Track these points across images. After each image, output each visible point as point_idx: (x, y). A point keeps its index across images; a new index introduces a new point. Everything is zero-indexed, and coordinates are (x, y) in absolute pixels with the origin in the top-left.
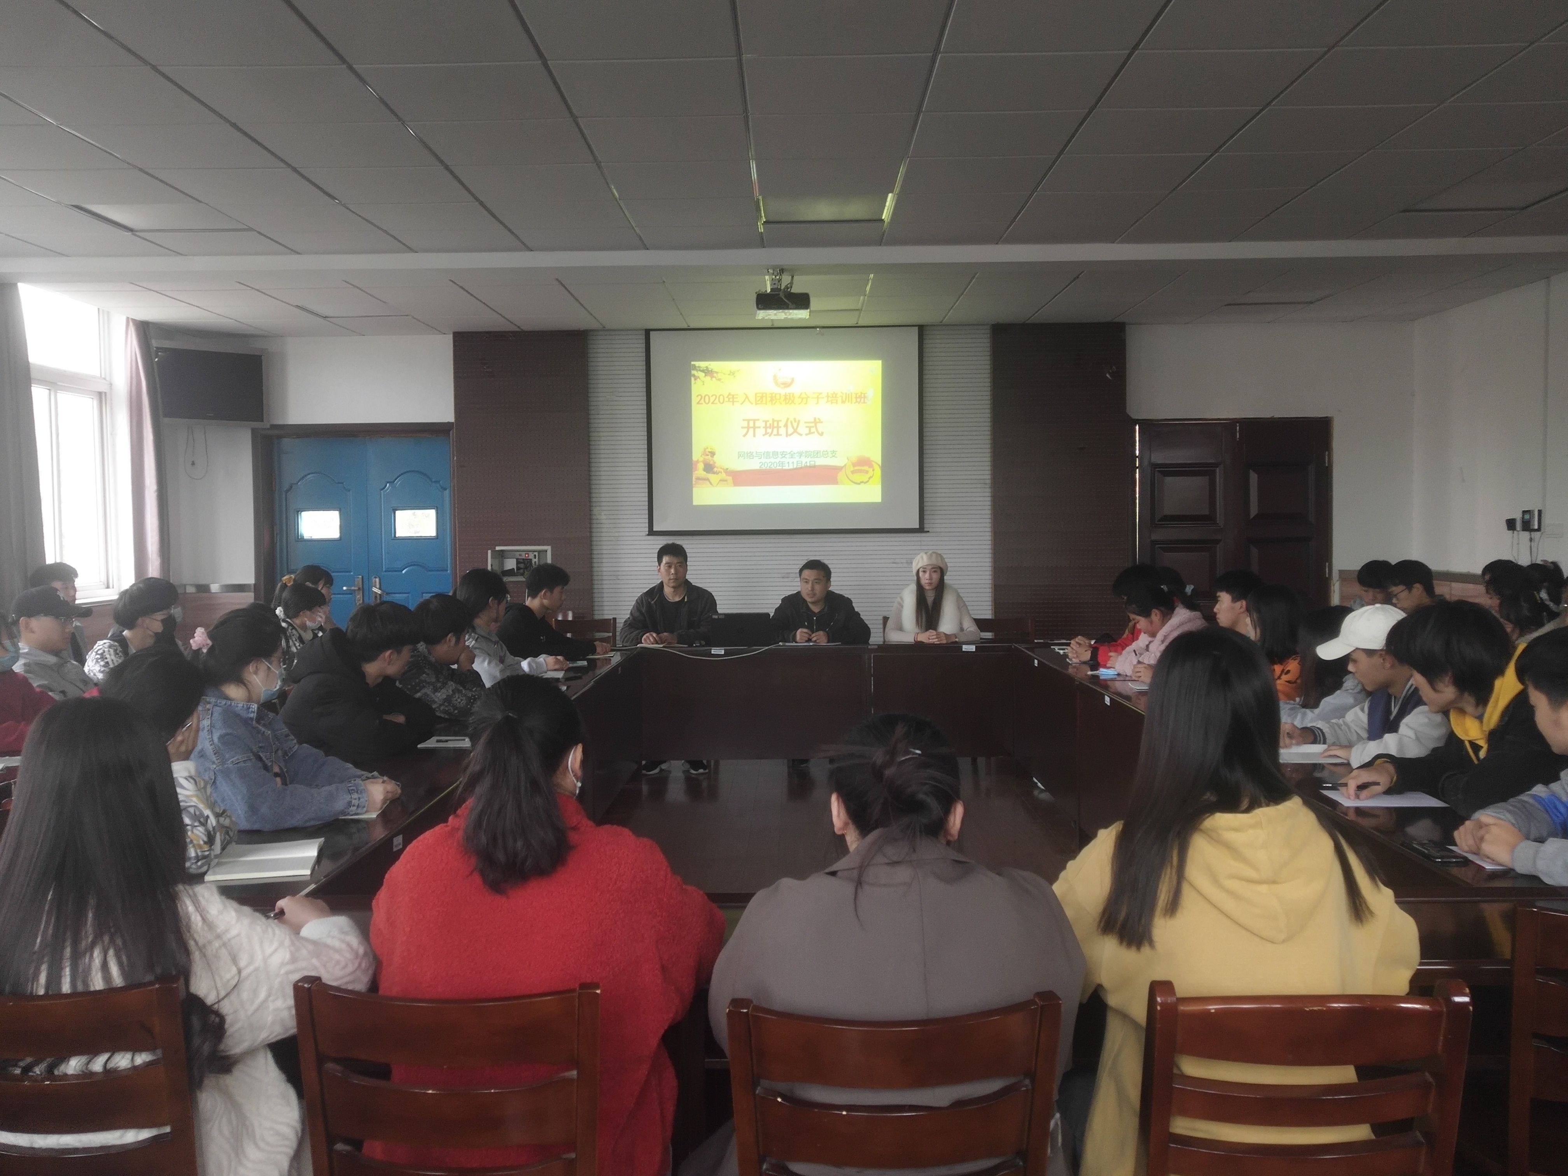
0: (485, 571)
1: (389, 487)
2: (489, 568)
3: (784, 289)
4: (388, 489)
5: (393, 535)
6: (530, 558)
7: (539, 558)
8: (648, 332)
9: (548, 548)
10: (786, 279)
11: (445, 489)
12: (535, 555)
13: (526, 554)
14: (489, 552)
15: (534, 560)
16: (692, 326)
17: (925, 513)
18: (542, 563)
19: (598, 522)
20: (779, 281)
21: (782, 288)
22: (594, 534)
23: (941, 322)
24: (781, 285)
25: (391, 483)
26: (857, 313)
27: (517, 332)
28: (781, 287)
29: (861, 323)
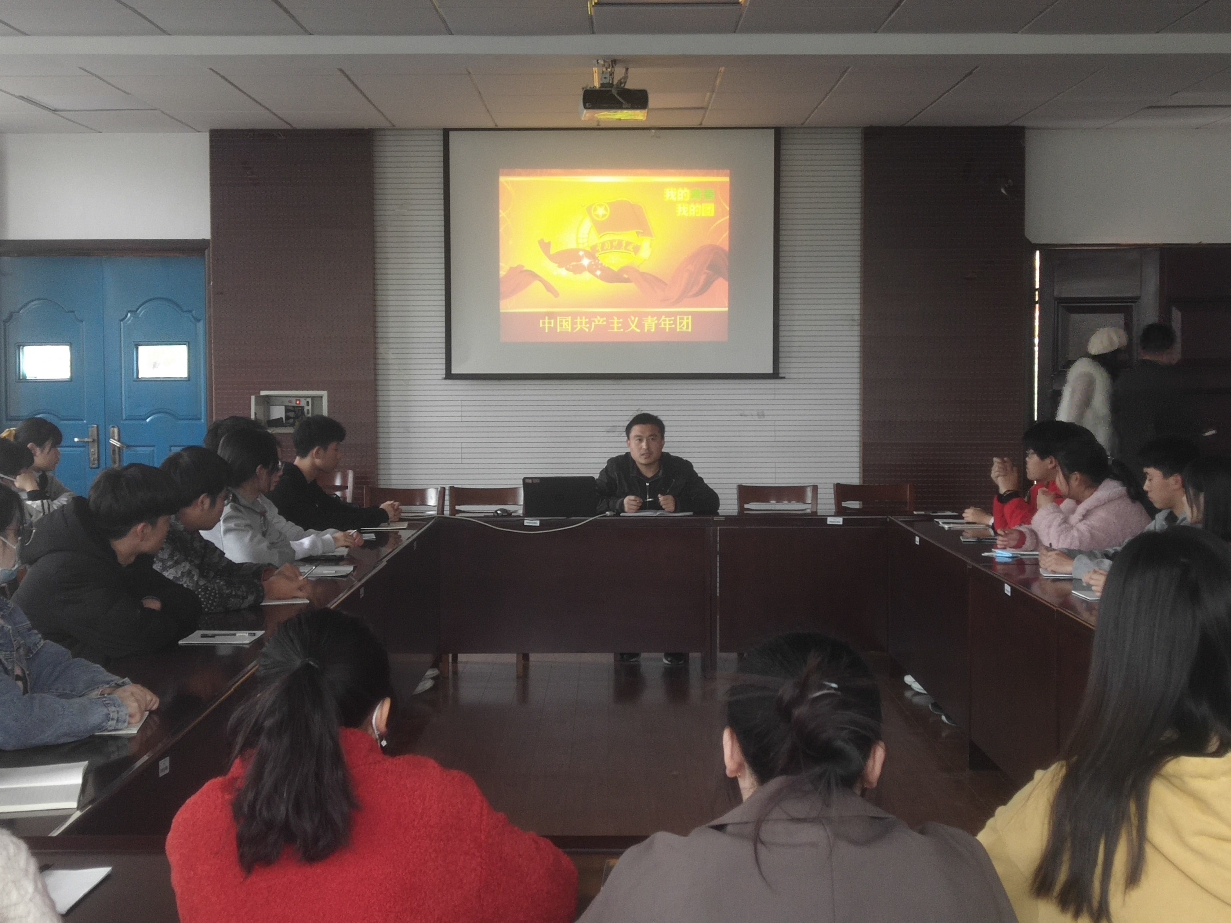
0: (248, 420)
1: (130, 317)
2: (253, 417)
3: (617, 85)
4: (129, 319)
5: (135, 376)
6: (302, 405)
7: (312, 405)
8: (446, 133)
9: (324, 393)
10: (619, 72)
11: (199, 321)
12: (308, 402)
13: (297, 400)
14: (253, 398)
15: (306, 408)
16: (501, 125)
17: (781, 355)
18: (317, 412)
19: (384, 362)
20: (611, 75)
21: (615, 82)
22: (380, 377)
23: (802, 124)
24: (613, 79)
25: (134, 312)
26: (701, 112)
27: (288, 130)
28: (613, 81)
29: (706, 124)
